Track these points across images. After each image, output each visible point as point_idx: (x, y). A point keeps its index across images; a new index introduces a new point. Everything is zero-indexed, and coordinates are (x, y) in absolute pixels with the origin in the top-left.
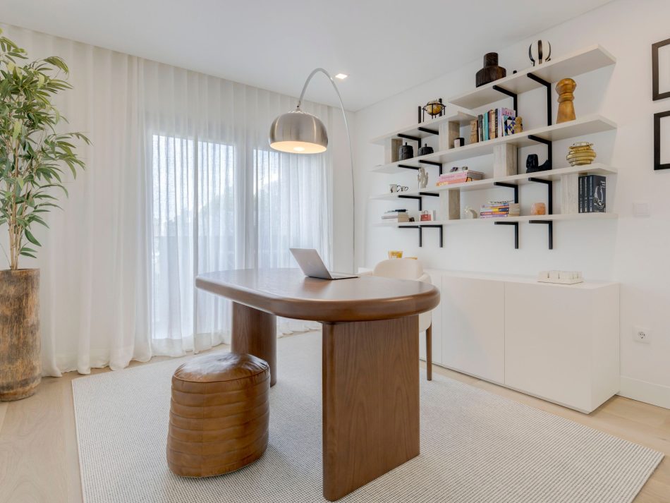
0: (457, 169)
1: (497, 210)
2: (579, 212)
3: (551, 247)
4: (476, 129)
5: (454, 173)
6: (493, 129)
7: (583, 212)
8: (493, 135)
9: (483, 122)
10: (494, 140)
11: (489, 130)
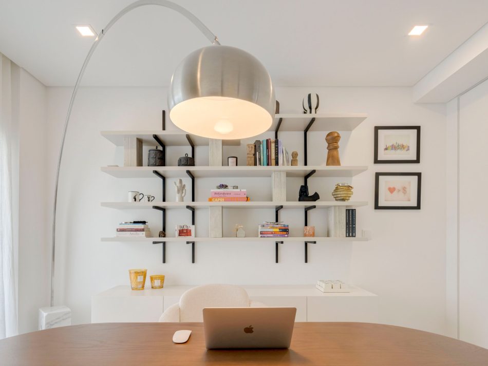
0: (226, 187)
1: (278, 230)
2: (346, 236)
3: (306, 261)
4: (253, 152)
5: (222, 190)
6: (273, 156)
7: (349, 236)
8: (273, 162)
9: (261, 148)
10: (273, 168)
11: (268, 157)
